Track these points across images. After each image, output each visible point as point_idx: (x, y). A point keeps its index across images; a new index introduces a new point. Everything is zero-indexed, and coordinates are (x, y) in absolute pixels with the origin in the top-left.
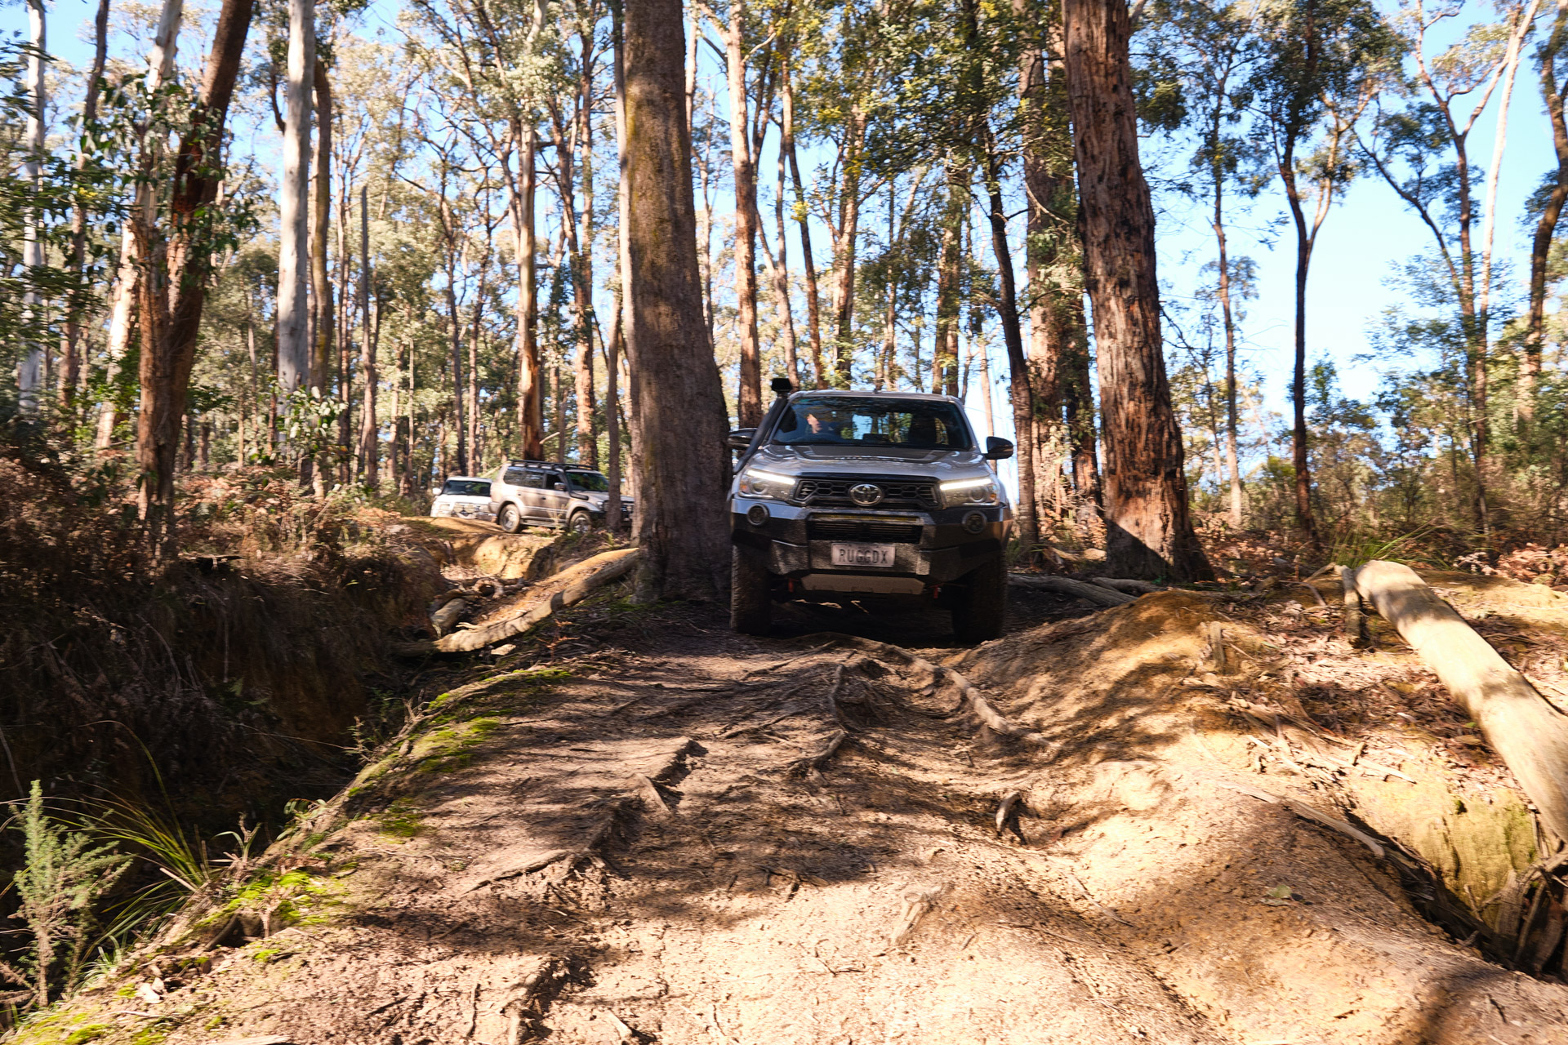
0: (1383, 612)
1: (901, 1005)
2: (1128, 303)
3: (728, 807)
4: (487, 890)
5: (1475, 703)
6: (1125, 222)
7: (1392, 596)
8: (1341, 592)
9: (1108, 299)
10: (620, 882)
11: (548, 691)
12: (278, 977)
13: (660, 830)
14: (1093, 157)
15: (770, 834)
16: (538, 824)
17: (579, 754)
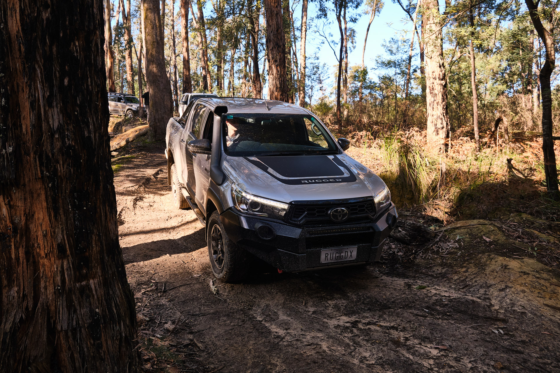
2: (277, 66)
6: (277, 44)
9: (272, 65)
10: (147, 189)
11: (130, 160)
13: (154, 182)
14: (270, 25)
16: (132, 181)
17: (138, 171)
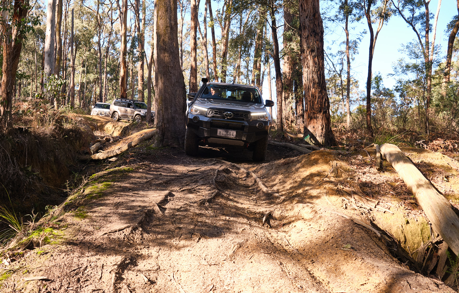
0: (388, 160)
1: (229, 276)
2: (314, 57)
3: (180, 213)
4: (106, 235)
5: (414, 190)
6: (314, 31)
7: (391, 155)
8: (375, 153)
9: (308, 56)
10: (146, 235)
11: (126, 175)
12: (44, 259)
13: (159, 219)
14: (305, 10)
15: (193, 222)
16: (122, 216)
17: (135, 195)
